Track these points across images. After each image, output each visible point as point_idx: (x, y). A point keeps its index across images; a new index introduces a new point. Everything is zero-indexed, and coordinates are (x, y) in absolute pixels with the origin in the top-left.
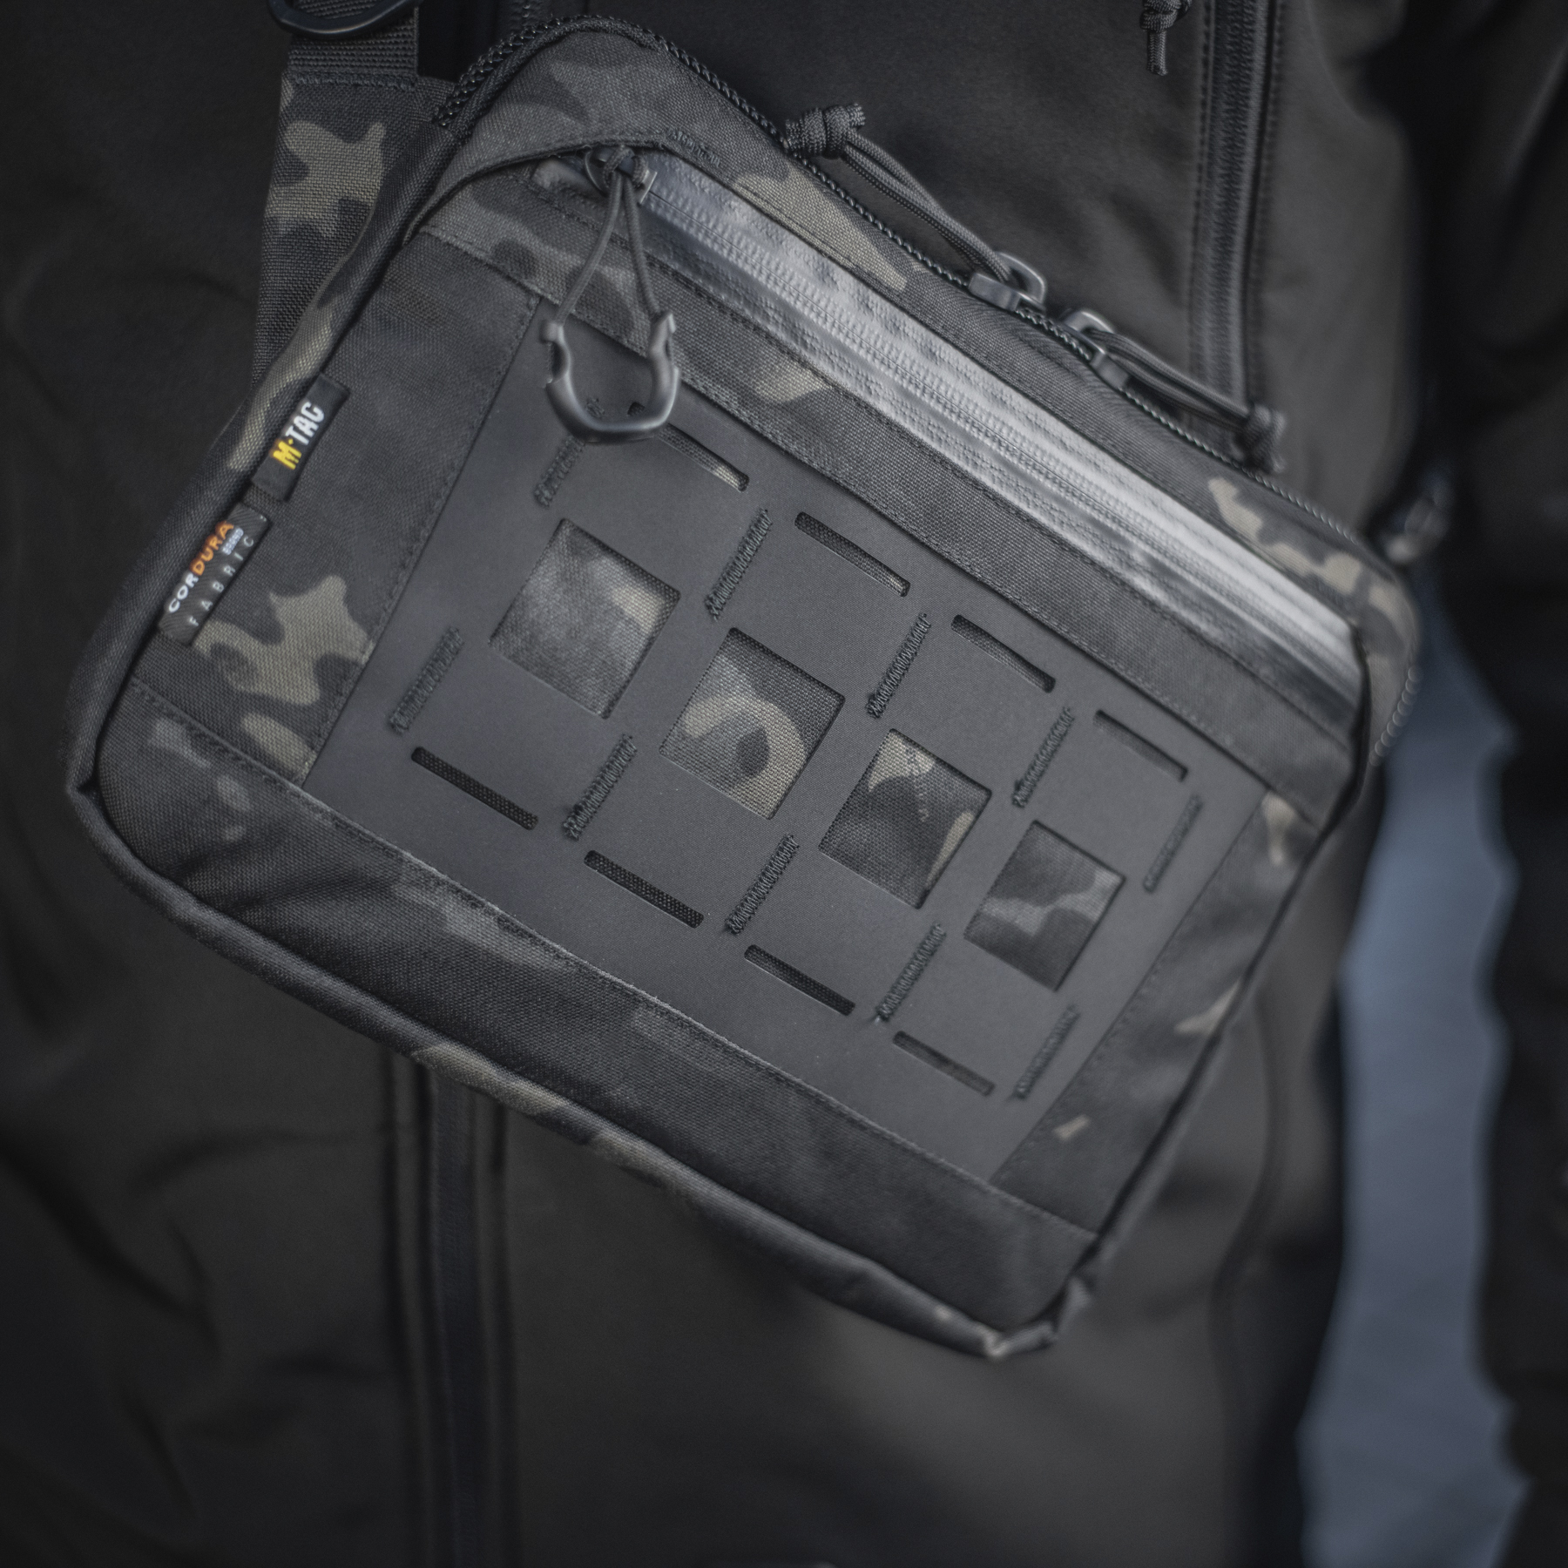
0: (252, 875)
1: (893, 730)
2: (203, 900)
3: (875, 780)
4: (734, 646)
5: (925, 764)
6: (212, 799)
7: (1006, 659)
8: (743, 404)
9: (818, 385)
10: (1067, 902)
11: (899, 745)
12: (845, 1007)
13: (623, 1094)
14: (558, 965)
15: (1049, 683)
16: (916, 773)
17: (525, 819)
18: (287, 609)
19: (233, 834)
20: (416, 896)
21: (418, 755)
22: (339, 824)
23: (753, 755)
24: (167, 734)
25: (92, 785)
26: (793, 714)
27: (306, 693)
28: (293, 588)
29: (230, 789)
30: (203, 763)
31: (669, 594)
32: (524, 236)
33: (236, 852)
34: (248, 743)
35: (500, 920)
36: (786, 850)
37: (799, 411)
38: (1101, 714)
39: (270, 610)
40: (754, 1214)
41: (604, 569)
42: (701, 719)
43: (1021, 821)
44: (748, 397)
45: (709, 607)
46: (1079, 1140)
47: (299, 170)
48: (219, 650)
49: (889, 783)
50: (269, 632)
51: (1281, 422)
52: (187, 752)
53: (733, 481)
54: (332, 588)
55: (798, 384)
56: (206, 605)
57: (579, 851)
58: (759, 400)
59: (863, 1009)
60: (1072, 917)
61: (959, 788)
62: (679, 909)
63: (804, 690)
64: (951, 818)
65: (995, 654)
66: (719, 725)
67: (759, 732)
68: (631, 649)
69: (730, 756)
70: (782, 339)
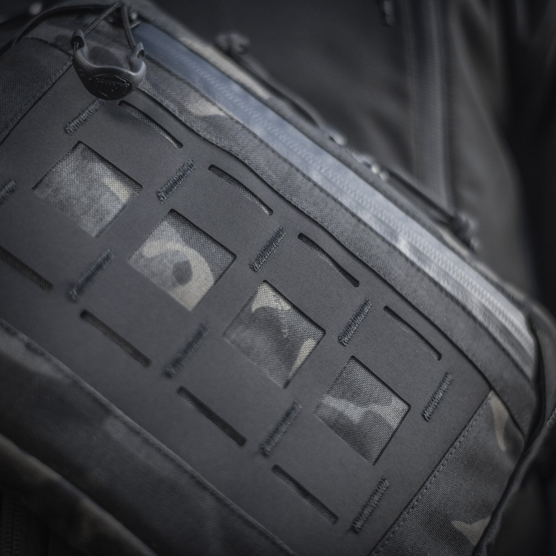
1: (265, 281)
3: (255, 306)
8: (180, 112)
9: (221, 114)
10: (376, 408)
16: (280, 308)
17: (45, 286)
23: (182, 274)
26: (207, 257)
35: (27, 345)
37: (210, 120)
38: (387, 308)
42: (153, 249)
44: (183, 110)
45: (159, 197)
49: (264, 309)
57: (76, 309)
58: (189, 113)
59: (252, 446)
60: (378, 420)
61: (305, 324)
62: (137, 354)
63: (214, 248)
64: (302, 340)
65: (323, 257)
66: (163, 255)
67: (187, 263)
68: (114, 209)
69: (169, 272)
70: (203, 92)
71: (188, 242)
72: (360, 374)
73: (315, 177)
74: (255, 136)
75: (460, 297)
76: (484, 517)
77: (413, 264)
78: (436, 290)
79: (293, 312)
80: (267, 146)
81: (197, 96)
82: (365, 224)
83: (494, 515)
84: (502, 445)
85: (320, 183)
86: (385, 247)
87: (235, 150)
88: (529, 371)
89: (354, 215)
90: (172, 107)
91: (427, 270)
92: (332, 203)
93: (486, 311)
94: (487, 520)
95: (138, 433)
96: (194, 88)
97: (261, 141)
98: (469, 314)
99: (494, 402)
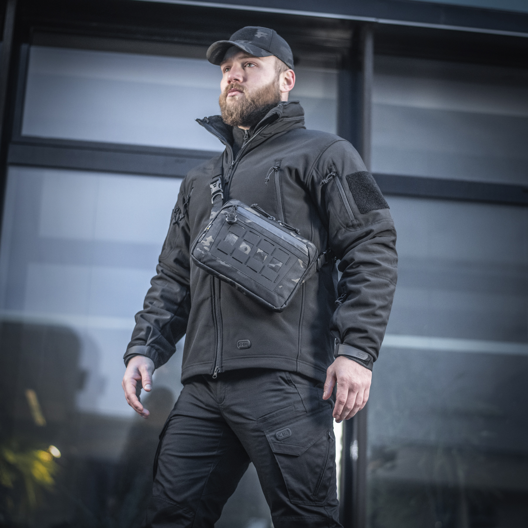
0: (205, 260)
1: (259, 248)
2: (201, 262)
3: (257, 252)
4: (245, 241)
5: (262, 251)
6: (201, 253)
7: (269, 243)
9: (251, 221)
10: (277, 264)
11: (260, 250)
12: (256, 272)
13: (237, 279)
14: (230, 266)
15: (274, 245)
17: (227, 254)
18: (207, 239)
19: (203, 256)
20: (218, 261)
21: (218, 249)
22: (212, 255)
23: (246, 249)
24: (198, 249)
25: (192, 254)
26: (250, 247)
27: (209, 245)
28: (208, 237)
29: (203, 252)
30: (201, 251)
31: (239, 237)
32: (227, 212)
33: (204, 257)
34: (204, 249)
35: (225, 263)
36: (249, 258)
37: (250, 223)
38: (279, 249)
39: (206, 239)
40: (250, 292)
41: (233, 235)
42: (241, 246)
43: (272, 257)
44: (245, 222)
45: (242, 238)
46: (282, 288)
47: (212, 215)
48: (202, 242)
49: (259, 252)
50: (206, 240)
51: (299, 230)
52: (200, 250)
53: (244, 229)
54: (211, 237)
55: (249, 221)
56: (201, 239)
57: (231, 257)
58: (246, 223)
59: (258, 272)
60: (278, 266)
61: (265, 253)
62: (240, 262)
63: (251, 244)
64: (265, 256)
65: (268, 243)
66: (243, 247)
67: (247, 247)
68: (235, 241)
69: (244, 249)
70: (248, 218)
71: (247, 244)
72: (274, 259)
73: (267, 229)
74: (257, 224)
75: (293, 245)
76: (299, 278)
77: (284, 240)
78: (288, 244)
79: (264, 252)
80: (259, 225)
81: (247, 219)
82: (276, 235)
83: (301, 278)
84: (302, 267)
85: (268, 230)
86: (279, 239)
87: (253, 228)
88: (307, 255)
89: (274, 234)
90: (243, 222)
91: (287, 241)
92: (270, 233)
93: (298, 246)
94: (300, 279)
95: (242, 273)
96: (247, 218)
97: (258, 225)
98: (294, 247)
99: (299, 260)
